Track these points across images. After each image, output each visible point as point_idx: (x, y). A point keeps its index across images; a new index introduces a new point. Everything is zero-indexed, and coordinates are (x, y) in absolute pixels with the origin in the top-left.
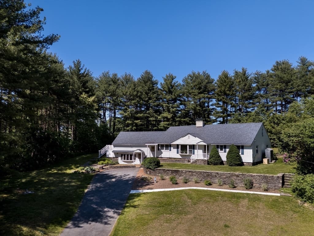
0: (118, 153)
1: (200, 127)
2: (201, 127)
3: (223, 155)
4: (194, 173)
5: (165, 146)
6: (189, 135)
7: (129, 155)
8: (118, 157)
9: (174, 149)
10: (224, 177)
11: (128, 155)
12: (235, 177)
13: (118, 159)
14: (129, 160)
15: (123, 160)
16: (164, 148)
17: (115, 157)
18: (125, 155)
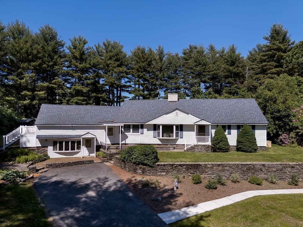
0: (46, 140)
1: (173, 101)
2: (175, 101)
3: (232, 138)
4: (226, 166)
5: (131, 127)
6: (177, 111)
7: (70, 143)
8: (47, 147)
9: (148, 130)
10: (274, 169)
11: (67, 143)
12: (289, 169)
13: (47, 150)
14: (70, 151)
15: (58, 151)
16: (131, 130)
17: (41, 146)
18: (61, 143)
